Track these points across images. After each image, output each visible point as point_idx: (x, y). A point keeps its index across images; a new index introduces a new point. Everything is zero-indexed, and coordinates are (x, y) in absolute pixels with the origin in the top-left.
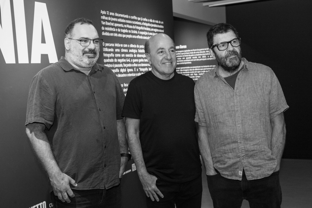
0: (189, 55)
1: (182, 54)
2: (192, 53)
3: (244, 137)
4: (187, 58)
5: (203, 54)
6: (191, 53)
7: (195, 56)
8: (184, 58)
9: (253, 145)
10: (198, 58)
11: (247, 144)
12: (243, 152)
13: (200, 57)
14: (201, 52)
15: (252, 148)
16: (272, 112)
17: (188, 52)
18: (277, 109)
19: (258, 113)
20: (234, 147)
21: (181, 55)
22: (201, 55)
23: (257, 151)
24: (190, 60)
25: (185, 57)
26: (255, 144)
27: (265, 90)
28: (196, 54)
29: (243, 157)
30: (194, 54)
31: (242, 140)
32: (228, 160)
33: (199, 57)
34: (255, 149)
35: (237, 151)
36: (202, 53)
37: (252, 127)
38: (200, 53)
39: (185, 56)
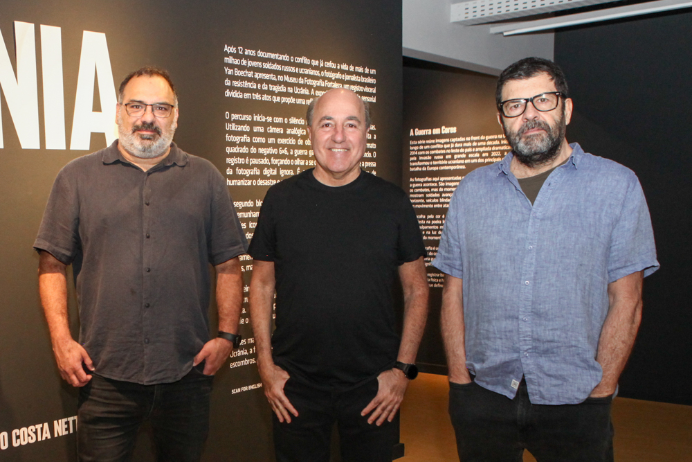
0: (462, 150)
1: (445, 146)
2: (469, 144)
3: (534, 308)
4: (455, 157)
5: (494, 148)
6: (465, 145)
7: (475, 152)
8: (450, 156)
9: (552, 330)
10: (481, 157)
11: (540, 325)
12: (528, 342)
13: (487, 154)
14: (489, 143)
15: (548, 335)
16: (613, 266)
17: (459, 142)
18: (626, 262)
19: (574, 261)
20: (510, 327)
21: (443, 149)
22: (489, 149)
23: (560, 345)
24: (462, 162)
25: (453, 154)
26: (556, 327)
27: (605, 215)
28: (477, 147)
29: (526, 351)
30: (472, 147)
31: (529, 315)
32: (493, 354)
33: (484, 155)
34: (556, 338)
35: (515, 338)
36: (491, 146)
37: (556, 290)
38: (486, 146)
39: (453, 151)
